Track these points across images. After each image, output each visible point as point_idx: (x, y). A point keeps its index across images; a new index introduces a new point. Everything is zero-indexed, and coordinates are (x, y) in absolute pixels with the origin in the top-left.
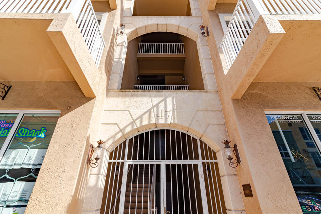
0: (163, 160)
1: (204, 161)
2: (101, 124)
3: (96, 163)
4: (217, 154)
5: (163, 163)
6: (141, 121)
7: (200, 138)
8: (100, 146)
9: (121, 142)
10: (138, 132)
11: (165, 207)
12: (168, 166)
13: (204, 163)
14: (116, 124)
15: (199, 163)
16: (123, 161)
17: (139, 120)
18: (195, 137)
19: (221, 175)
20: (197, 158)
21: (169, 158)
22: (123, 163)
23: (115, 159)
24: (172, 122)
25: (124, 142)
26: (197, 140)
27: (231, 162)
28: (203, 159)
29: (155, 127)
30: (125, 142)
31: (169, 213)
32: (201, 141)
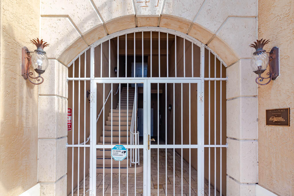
0: (147, 78)
1: (207, 79)
2: (42, 16)
3: (39, 78)
4: (227, 69)
5: (147, 82)
6: (110, 12)
7: (206, 45)
8: (40, 49)
9: (83, 52)
10: (108, 34)
11: (149, 135)
12: (154, 86)
13: (206, 82)
14: (67, 16)
15: (200, 82)
16: (88, 79)
17: (106, 8)
18: (199, 44)
19: (228, 97)
20: (197, 74)
21: (155, 75)
22: (88, 82)
23: (76, 76)
24: (165, 12)
25: (87, 51)
26: (200, 48)
27: (260, 77)
28: (206, 76)
29: (135, 26)
30: (89, 51)
31: (154, 141)
32: (206, 51)
